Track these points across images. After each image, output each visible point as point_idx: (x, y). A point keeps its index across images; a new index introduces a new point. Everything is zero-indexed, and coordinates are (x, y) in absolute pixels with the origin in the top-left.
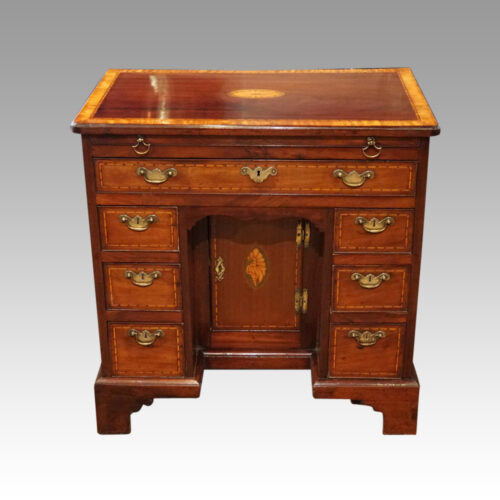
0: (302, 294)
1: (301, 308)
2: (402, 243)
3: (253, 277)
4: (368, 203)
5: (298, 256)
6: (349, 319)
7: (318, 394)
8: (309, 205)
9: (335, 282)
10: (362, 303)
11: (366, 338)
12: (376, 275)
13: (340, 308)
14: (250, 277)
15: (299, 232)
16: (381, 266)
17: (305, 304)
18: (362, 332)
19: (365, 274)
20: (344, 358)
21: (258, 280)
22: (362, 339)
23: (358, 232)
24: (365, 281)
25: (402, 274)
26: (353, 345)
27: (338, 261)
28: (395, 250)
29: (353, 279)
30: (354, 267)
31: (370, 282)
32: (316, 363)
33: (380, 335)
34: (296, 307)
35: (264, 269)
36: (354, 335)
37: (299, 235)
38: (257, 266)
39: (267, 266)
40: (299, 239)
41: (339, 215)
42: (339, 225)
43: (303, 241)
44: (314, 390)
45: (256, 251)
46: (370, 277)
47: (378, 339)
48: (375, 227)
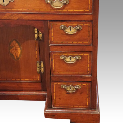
0: (40, 64)
1: (40, 71)
2: (87, 40)
3: (14, 55)
4: (66, 18)
6: (61, 79)
8: (33, 18)
9: (52, 60)
10: (67, 71)
11: (71, 89)
12: (73, 56)
13: (56, 74)
15: (36, 32)
16: (76, 52)
17: (42, 69)
18: (68, 86)
19: (68, 56)
20: (60, 98)
21: (17, 56)
22: (68, 89)
23: (62, 34)
24: (68, 59)
25: (88, 56)
26: (64, 92)
27: (53, 49)
28: (83, 43)
29: (61, 58)
30: (61, 52)
31: (70, 60)
33: (78, 88)
34: (38, 70)
35: (19, 51)
36: (63, 87)
37: (36, 34)
38: (16, 49)
39: (21, 50)
40: (36, 36)
41: (51, 24)
42: (51, 30)
43: (38, 37)
44: (45, 114)
45: (14, 42)
46: (70, 58)
47: (77, 89)
48: (71, 31)
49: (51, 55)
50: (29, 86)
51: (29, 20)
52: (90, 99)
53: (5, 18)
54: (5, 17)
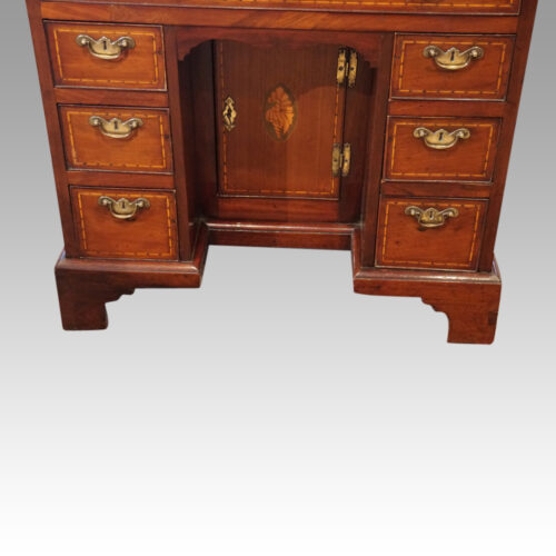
0: (342, 152)
1: (341, 170)
2: (491, 85)
3: (276, 125)
4: (446, 25)
5: (338, 99)
6: (408, 192)
7: (360, 287)
8: (357, 26)
9: (391, 139)
10: (427, 170)
11: (431, 217)
12: (449, 130)
13: (396, 176)
14: (271, 125)
15: (341, 64)
16: (458, 118)
17: (346, 164)
18: (425, 208)
19: (434, 130)
20: (397, 243)
21: (282, 130)
22: (425, 218)
23: (428, 69)
24: (433, 139)
25: (489, 128)
26: (412, 226)
27: (396, 109)
28: (480, 96)
29: (416, 135)
30: (417, 119)
31: (441, 140)
32: (358, 244)
33: (451, 214)
34: (335, 168)
35: (290, 116)
36: (413, 213)
37: (341, 69)
38: (281, 110)
39: (294, 111)
40: (340, 75)
41: (401, 43)
42: (400, 58)
43: (346, 78)
44: (355, 282)
45: (280, 90)
46: (441, 134)
47: (448, 218)
48: (453, 61)
49: (391, 127)
50: (305, 210)
51: (342, 31)
52: (479, 244)
53: (280, 26)
54: (281, 20)
